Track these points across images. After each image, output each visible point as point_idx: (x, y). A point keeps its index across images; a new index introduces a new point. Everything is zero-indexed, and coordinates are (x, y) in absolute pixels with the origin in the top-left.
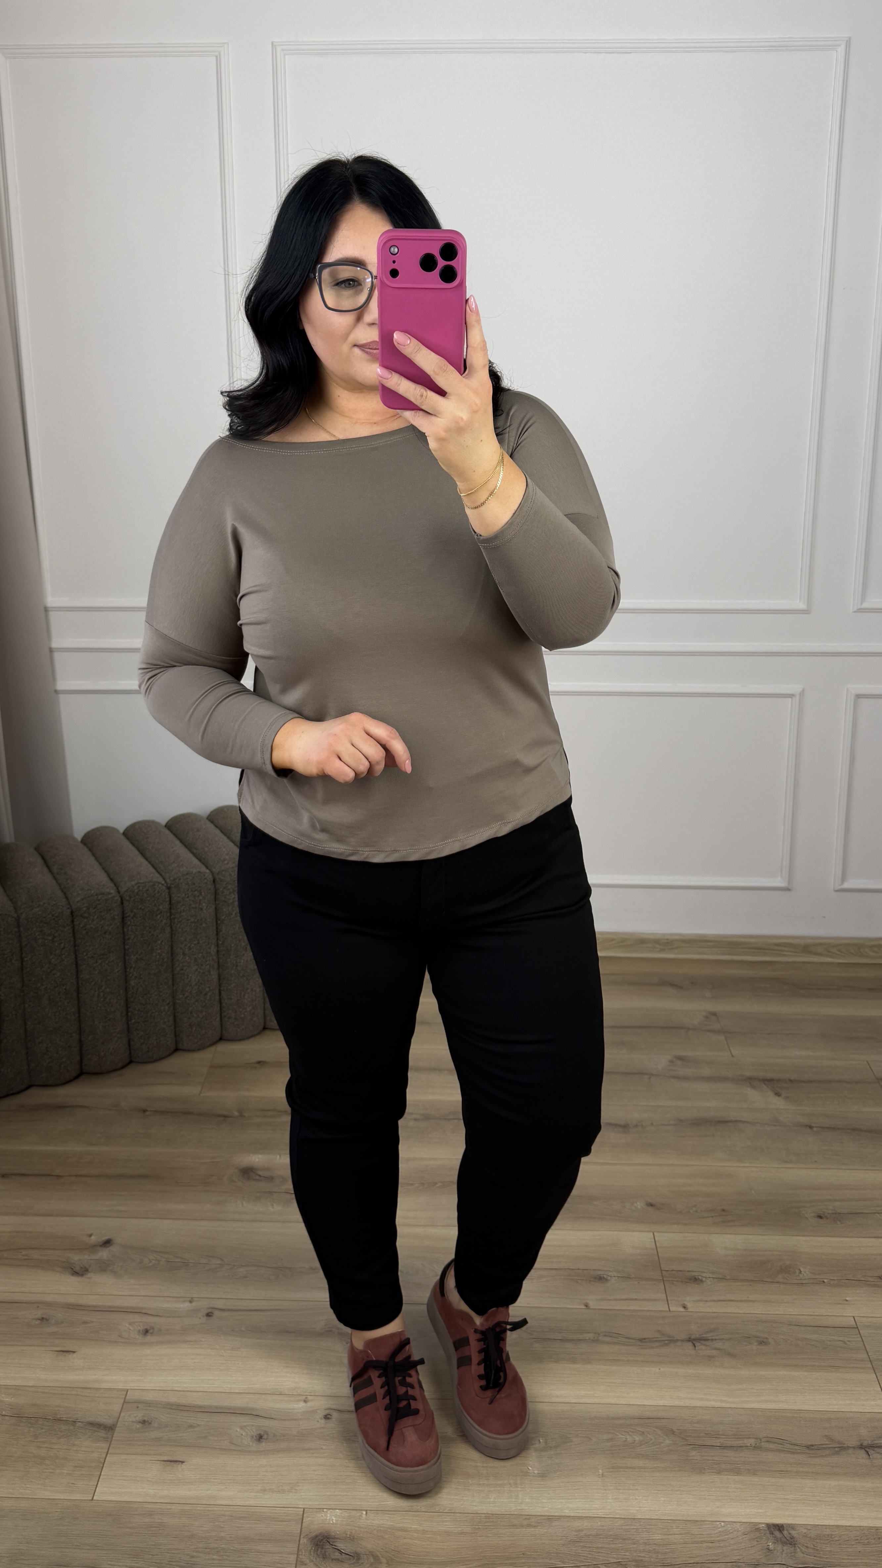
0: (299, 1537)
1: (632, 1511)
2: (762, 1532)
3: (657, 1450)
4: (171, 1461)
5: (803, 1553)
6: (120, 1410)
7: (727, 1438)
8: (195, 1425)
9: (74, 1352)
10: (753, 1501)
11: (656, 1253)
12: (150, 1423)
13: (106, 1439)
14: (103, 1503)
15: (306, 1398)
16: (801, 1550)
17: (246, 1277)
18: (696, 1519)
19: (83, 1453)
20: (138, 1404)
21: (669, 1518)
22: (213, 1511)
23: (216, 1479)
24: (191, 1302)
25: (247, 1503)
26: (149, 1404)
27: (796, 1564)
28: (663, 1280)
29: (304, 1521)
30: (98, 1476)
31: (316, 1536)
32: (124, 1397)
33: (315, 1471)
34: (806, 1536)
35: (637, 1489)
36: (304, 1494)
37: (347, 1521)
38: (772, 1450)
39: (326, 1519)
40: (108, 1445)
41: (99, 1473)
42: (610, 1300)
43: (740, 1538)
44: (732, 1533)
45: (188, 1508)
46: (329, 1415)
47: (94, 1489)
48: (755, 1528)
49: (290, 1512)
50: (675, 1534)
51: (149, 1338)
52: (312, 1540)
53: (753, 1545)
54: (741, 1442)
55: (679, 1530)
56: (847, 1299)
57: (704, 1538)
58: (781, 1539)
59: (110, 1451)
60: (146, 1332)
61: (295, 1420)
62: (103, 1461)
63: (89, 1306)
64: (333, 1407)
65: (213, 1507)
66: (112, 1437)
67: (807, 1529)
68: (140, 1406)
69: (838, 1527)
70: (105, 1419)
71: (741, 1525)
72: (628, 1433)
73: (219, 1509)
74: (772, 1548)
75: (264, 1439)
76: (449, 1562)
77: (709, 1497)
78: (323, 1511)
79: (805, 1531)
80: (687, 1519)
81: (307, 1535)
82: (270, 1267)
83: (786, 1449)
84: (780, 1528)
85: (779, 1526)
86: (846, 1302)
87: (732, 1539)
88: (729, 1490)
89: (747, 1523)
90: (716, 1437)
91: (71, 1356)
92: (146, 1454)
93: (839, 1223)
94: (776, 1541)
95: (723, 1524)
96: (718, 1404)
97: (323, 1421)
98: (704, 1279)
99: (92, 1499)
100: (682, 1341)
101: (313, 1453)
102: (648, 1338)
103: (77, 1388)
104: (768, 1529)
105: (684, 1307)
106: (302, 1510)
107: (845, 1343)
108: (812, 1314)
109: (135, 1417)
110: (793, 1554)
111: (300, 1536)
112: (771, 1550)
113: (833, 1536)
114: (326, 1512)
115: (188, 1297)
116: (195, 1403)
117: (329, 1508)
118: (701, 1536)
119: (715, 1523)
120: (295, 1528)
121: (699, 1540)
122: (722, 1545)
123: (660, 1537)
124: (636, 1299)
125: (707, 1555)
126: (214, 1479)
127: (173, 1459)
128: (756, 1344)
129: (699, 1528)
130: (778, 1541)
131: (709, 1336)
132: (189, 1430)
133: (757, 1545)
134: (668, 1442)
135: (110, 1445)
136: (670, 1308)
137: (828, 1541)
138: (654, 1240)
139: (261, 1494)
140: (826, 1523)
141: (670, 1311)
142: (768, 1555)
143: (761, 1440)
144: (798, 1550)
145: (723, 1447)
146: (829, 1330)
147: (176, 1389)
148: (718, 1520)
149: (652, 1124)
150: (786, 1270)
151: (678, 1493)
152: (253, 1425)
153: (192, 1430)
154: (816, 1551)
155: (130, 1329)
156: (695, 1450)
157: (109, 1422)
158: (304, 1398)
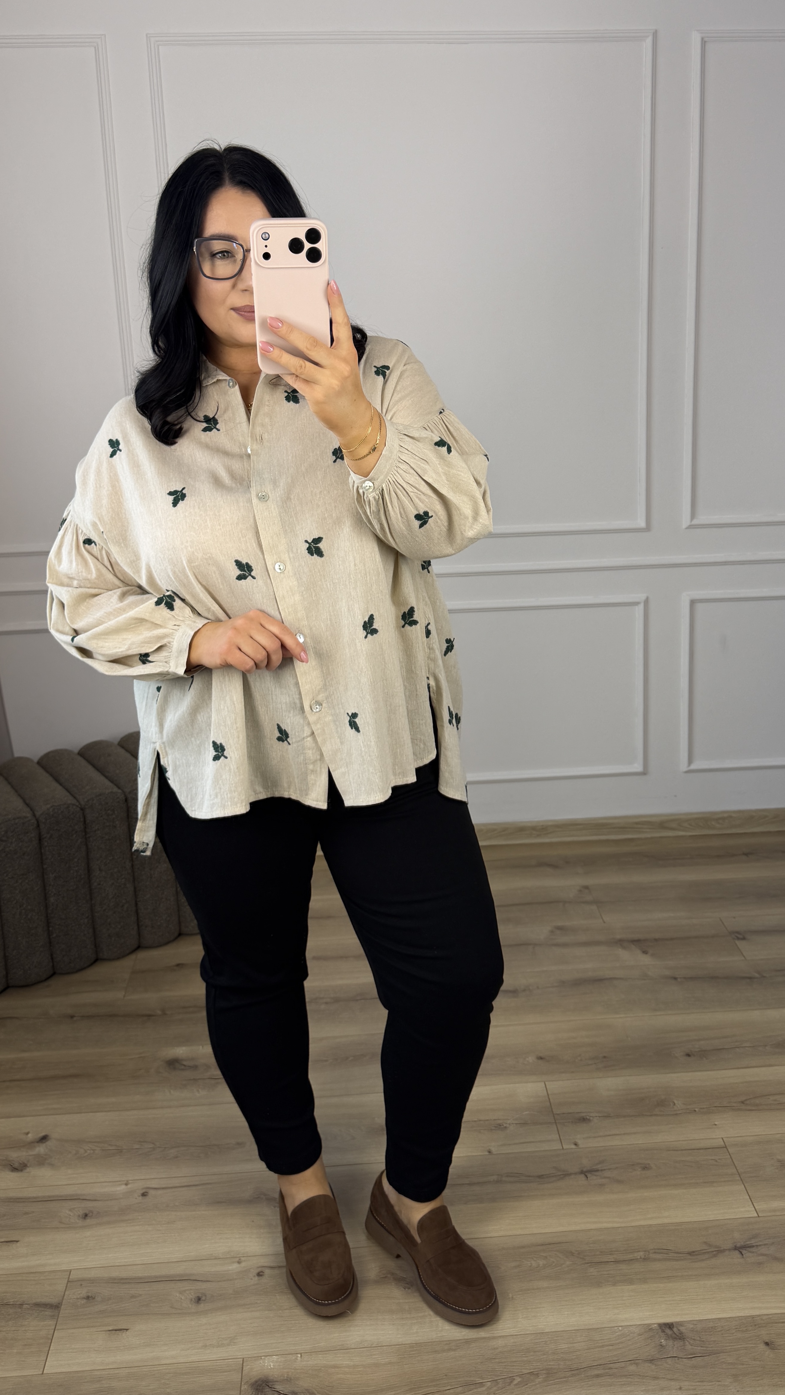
0: (240, 1385)
1: (540, 1327)
2: (654, 1331)
3: (559, 1271)
4: (116, 1330)
5: (691, 1345)
6: (64, 1290)
7: (619, 1254)
8: (137, 1295)
9: (17, 1241)
10: (646, 1306)
11: (548, 1100)
12: (94, 1298)
13: (52, 1317)
14: (54, 1375)
15: (240, 1259)
16: (689, 1343)
17: (177, 1157)
18: (597, 1327)
19: (32, 1332)
20: (81, 1282)
21: (573, 1329)
22: (157, 1370)
23: (159, 1341)
24: (126, 1184)
25: (190, 1360)
26: (92, 1281)
27: (685, 1355)
28: (556, 1123)
29: (244, 1369)
30: (47, 1351)
31: (256, 1382)
32: (68, 1276)
33: (251, 1324)
34: (693, 1331)
35: (543, 1307)
36: (243, 1345)
37: (284, 1365)
38: (659, 1260)
39: (264, 1366)
40: (55, 1322)
41: (48, 1349)
42: (510, 1145)
43: (637, 1338)
44: (629, 1335)
45: (135, 1371)
46: (262, 1272)
47: (44, 1364)
48: (648, 1328)
49: (230, 1363)
50: (579, 1342)
51: (88, 1221)
52: (253, 1385)
53: (647, 1344)
54: (631, 1256)
55: (583, 1338)
56: (716, 1123)
57: (604, 1342)
58: (671, 1336)
59: (57, 1328)
60: (86, 1216)
61: (231, 1280)
62: (51, 1338)
63: (29, 1198)
64: (266, 1264)
65: (158, 1367)
66: (58, 1316)
67: (693, 1324)
68: (83, 1283)
69: (719, 1319)
70: (51, 1299)
71: (637, 1327)
72: (533, 1258)
73: (164, 1368)
74: (665, 1345)
75: (203, 1300)
76: (379, 1390)
77: (607, 1306)
78: (261, 1359)
79: (692, 1326)
80: (589, 1328)
81: (247, 1382)
82: (198, 1146)
83: (670, 1258)
84: (670, 1326)
85: (669, 1325)
86: (714, 1126)
87: (629, 1340)
88: (624, 1298)
89: (641, 1325)
90: (610, 1254)
91: (14, 1245)
92: (92, 1327)
93: (704, 1059)
94: (667, 1338)
95: (620, 1328)
96: (610, 1225)
97: (257, 1278)
98: (591, 1118)
99: (42, 1374)
100: (576, 1174)
101: (249, 1308)
102: (545, 1175)
103: (23, 1273)
104: (660, 1328)
105: (576, 1144)
106: (242, 1360)
107: (716, 1161)
108: (687, 1139)
109: (79, 1294)
110: (683, 1347)
111: (241, 1383)
112: (664, 1346)
113: (716, 1328)
114: (264, 1359)
115: (124, 1181)
116: (137, 1275)
117: (267, 1355)
118: (602, 1341)
119: (613, 1329)
120: (236, 1377)
121: (601, 1344)
122: (620, 1346)
123: (566, 1346)
124: (533, 1142)
125: (608, 1356)
126: (157, 1342)
127: (117, 1328)
128: (639, 1170)
129: (600, 1334)
130: (669, 1337)
131: (599, 1167)
132: (132, 1300)
133: (651, 1343)
134: (568, 1263)
135: (57, 1321)
136: (564, 1146)
137: (712, 1332)
138: (545, 1089)
139: (202, 1350)
140: (709, 1317)
141: (563, 1148)
142: (661, 1351)
143: (649, 1252)
144: (687, 1343)
145: (616, 1262)
146: (702, 1151)
147: (118, 1264)
148: (616, 1325)
149: (538, 988)
150: (662, 1103)
151: (580, 1306)
152: (191, 1289)
153: (135, 1300)
154: (702, 1342)
155: (70, 1215)
156: (592, 1267)
157: (54, 1301)
158: (237, 1259)
